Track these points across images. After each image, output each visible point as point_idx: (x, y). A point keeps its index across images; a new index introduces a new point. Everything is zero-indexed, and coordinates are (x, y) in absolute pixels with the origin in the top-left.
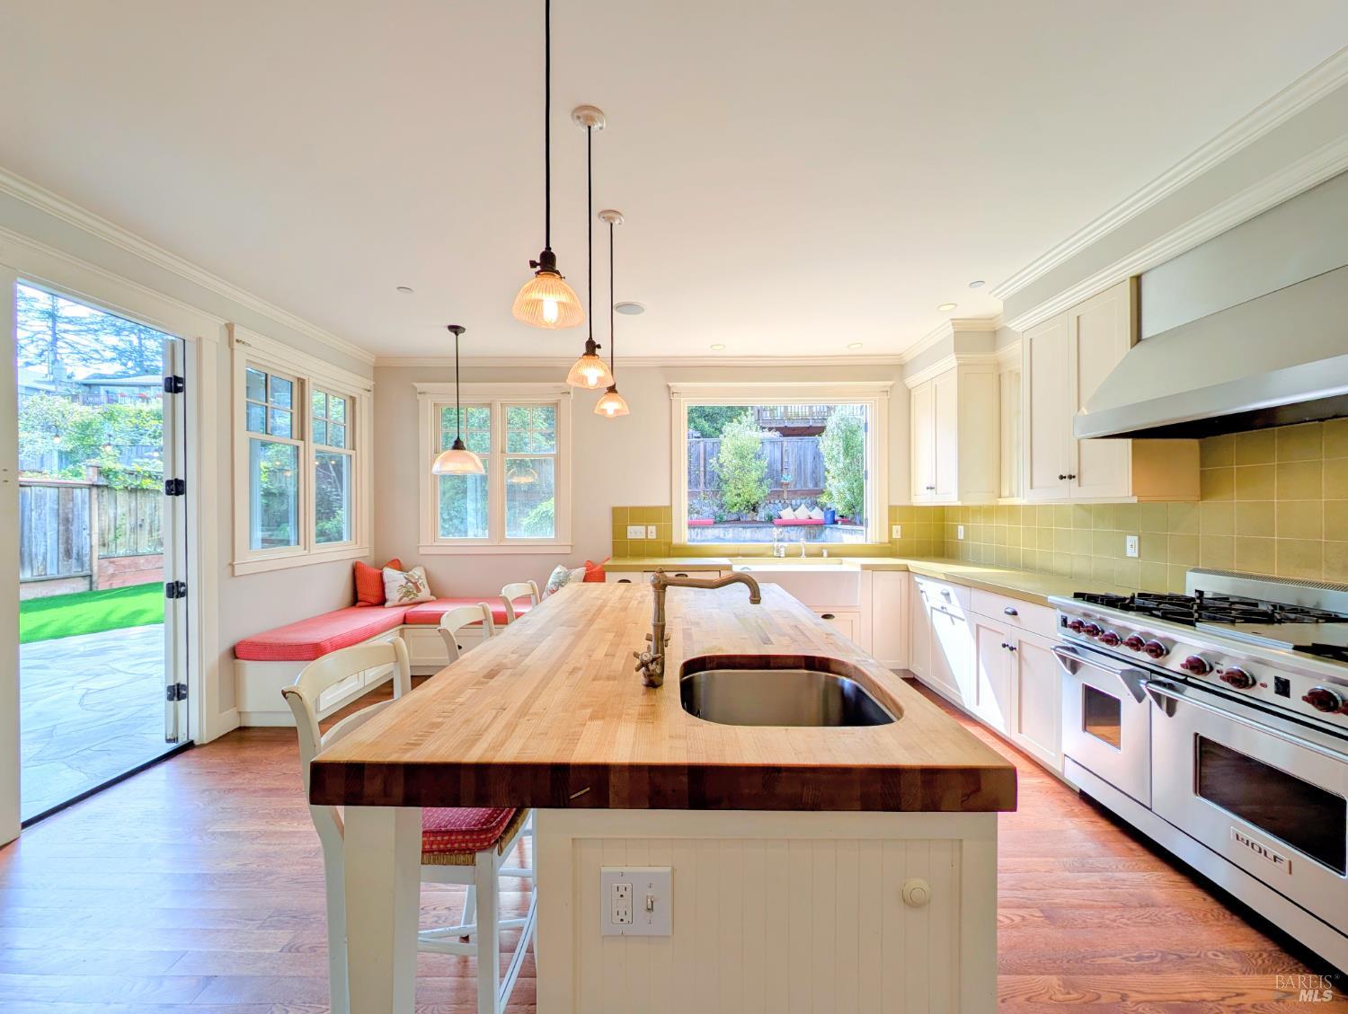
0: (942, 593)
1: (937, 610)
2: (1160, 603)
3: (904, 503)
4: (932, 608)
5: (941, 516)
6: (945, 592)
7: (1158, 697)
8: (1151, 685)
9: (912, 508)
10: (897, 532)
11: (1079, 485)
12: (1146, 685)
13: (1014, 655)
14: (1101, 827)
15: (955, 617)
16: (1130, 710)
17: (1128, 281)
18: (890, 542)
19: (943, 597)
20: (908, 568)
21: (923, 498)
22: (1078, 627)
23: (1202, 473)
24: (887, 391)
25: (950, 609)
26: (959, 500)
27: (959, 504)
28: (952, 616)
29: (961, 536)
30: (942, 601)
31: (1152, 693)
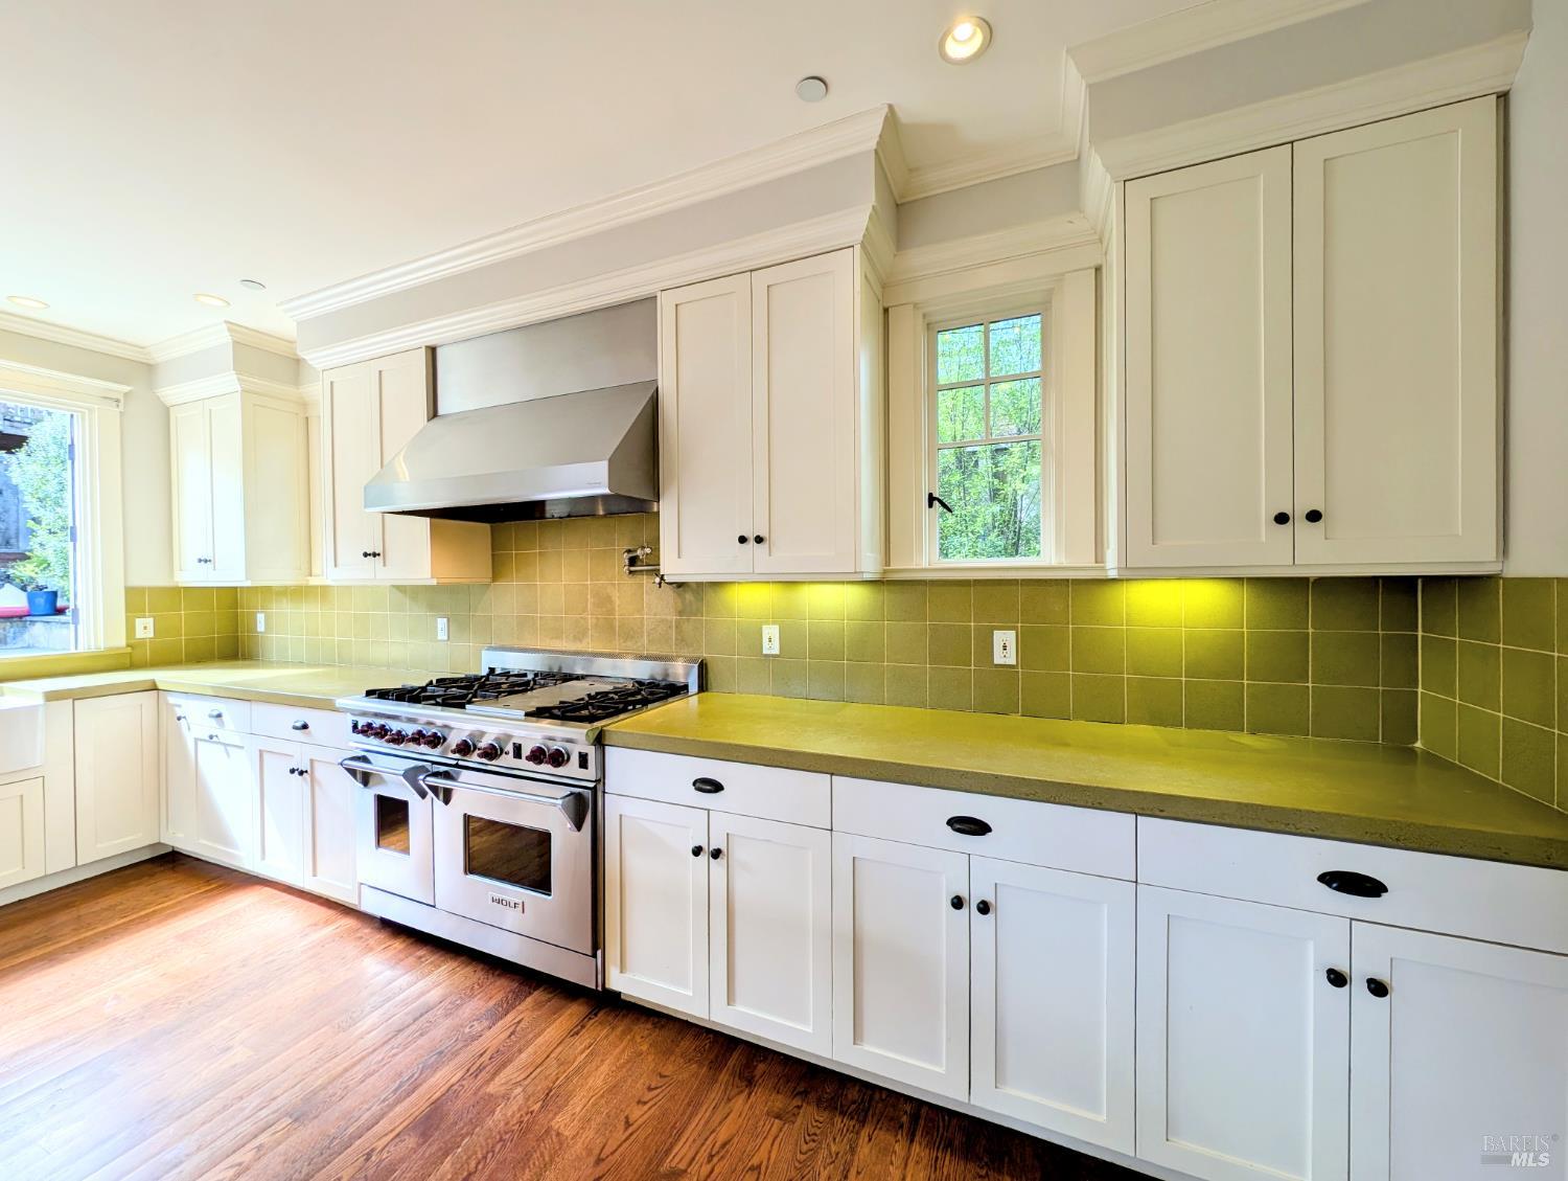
0: (211, 716)
1: (205, 740)
2: (448, 688)
3: (161, 581)
4: (196, 740)
5: (232, 600)
6: (215, 713)
7: (435, 789)
8: (428, 779)
9: (176, 591)
10: (145, 628)
11: (384, 565)
12: (424, 780)
13: (305, 779)
14: (395, 948)
15: (228, 745)
16: (418, 809)
17: (423, 350)
18: (128, 646)
19: (213, 720)
20: (155, 685)
21: (191, 575)
22: (367, 730)
23: (493, 555)
24: (118, 401)
25: (225, 735)
26: (247, 579)
27: (248, 584)
28: (225, 745)
29: (261, 628)
30: (212, 726)
31: (430, 787)
